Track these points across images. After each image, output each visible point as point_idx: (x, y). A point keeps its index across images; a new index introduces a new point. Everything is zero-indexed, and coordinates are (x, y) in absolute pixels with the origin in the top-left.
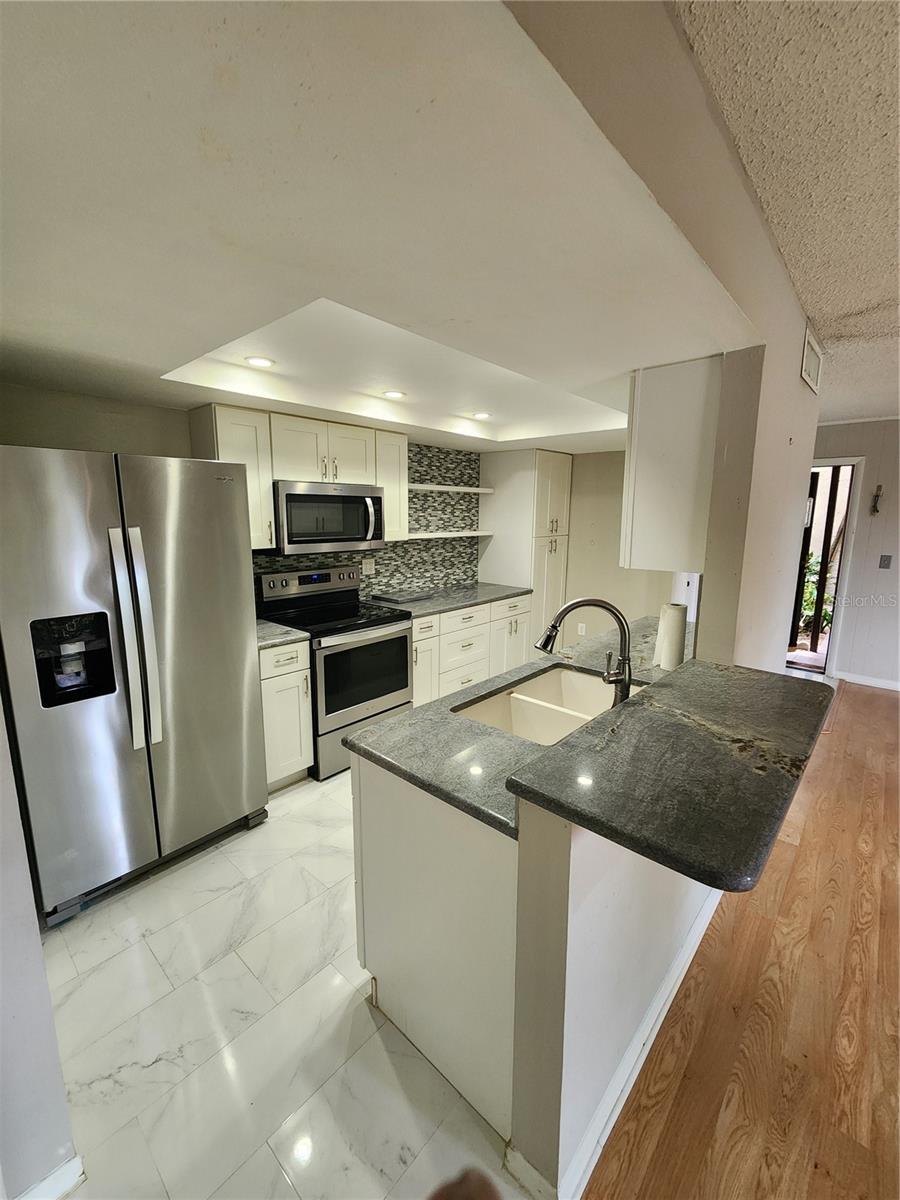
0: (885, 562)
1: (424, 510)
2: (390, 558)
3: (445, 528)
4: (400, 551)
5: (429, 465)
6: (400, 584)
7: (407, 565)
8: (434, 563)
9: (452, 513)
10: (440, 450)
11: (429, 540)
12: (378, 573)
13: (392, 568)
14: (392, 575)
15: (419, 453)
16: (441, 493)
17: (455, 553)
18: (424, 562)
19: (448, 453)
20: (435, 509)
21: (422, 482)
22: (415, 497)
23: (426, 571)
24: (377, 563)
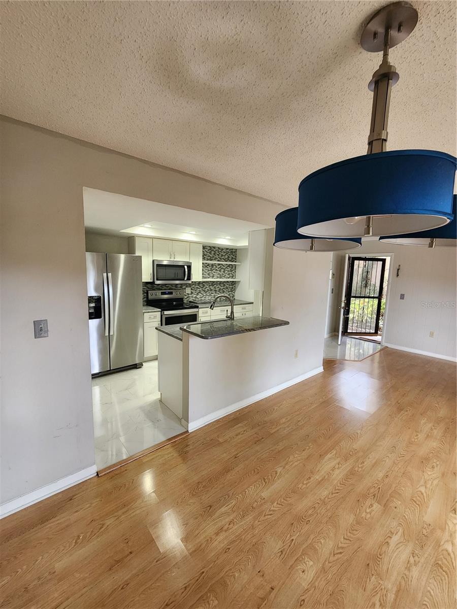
0: (402, 297)
1: (212, 270)
2: (197, 288)
3: (221, 278)
4: (201, 285)
5: (214, 254)
6: (201, 298)
7: (204, 291)
8: (215, 291)
9: (224, 272)
10: (219, 248)
11: (214, 282)
12: (192, 293)
13: (198, 291)
14: (198, 294)
15: (210, 249)
16: (219, 264)
17: (225, 287)
18: (211, 290)
19: (222, 249)
20: (217, 270)
21: (211, 260)
22: (208, 265)
23: (212, 293)
24: (192, 289)
